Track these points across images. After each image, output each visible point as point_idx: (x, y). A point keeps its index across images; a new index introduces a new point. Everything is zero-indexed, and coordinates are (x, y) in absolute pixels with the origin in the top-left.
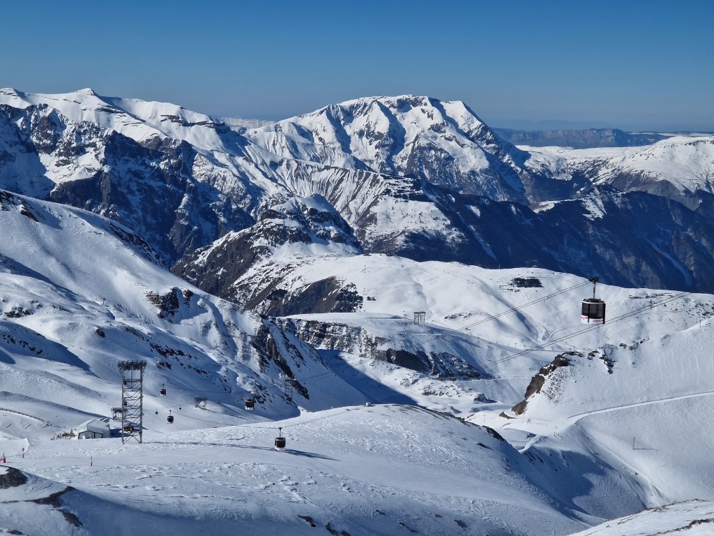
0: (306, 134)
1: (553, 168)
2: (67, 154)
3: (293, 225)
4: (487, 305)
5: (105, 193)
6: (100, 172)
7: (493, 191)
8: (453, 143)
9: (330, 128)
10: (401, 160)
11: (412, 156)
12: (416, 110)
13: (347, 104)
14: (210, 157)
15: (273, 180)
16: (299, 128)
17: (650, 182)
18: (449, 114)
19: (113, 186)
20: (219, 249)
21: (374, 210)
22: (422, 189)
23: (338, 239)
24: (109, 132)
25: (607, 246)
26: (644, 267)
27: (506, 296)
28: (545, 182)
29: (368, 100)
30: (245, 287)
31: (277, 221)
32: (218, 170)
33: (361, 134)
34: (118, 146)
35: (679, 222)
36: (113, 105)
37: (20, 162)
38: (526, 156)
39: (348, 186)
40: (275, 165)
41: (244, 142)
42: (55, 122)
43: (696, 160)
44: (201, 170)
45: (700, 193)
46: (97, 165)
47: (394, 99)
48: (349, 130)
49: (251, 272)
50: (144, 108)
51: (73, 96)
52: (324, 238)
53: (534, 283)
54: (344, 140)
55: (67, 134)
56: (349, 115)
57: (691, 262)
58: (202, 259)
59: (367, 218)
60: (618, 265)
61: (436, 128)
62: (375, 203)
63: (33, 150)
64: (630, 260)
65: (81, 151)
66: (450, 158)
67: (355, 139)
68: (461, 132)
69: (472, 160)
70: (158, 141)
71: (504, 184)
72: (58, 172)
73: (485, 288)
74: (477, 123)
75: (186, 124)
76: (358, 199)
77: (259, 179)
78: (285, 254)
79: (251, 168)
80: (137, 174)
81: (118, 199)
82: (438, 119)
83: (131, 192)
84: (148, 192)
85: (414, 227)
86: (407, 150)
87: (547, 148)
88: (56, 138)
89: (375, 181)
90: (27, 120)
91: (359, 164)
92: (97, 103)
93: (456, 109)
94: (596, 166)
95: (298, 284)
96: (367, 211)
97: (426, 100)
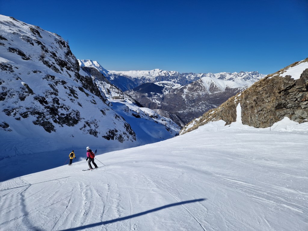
12: (88, 62)
18: (94, 63)
38: (108, 72)
61: (91, 65)
74: (99, 65)
97: (89, 60)
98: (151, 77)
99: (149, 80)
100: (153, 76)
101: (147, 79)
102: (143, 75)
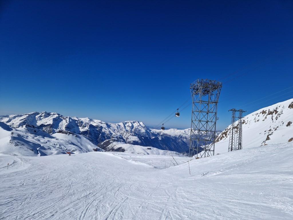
0: (119, 126)
1: (154, 132)
2: (83, 127)
3: (116, 139)
4: (143, 152)
5: (88, 133)
6: (88, 130)
7: (146, 135)
8: (141, 128)
9: (123, 125)
10: (133, 130)
11: (135, 130)
12: (136, 123)
13: (126, 122)
14: (105, 128)
15: (114, 132)
16: (118, 125)
17: (168, 135)
19: (90, 132)
20: (105, 142)
21: (128, 137)
22: (136, 134)
23: (122, 141)
24: (90, 124)
25: (162, 144)
26: (167, 147)
27: (146, 151)
28: (153, 134)
29: (129, 121)
30: (108, 148)
31: (114, 138)
32: (106, 130)
33: (127, 126)
34: (91, 126)
35: (171, 141)
36: (91, 120)
37: (76, 128)
38: (151, 130)
39: (125, 134)
40: (114, 130)
41: (110, 126)
42: (82, 122)
43: (174, 132)
44: (103, 130)
45: (175, 137)
46: (88, 129)
47: (132, 121)
48: (126, 125)
49: (109, 146)
50: (96, 121)
51: (85, 118)
52: (121, 141)
53: (150, 149)
54: (125, 127)
55: (83, 124)
56: (126, 123)
57: (173, 147)
58: (102, 143)
59: (127, 138)
60: (163, 147)
61: (138, 126)
62: (129, 136)
63: (78, 126)
64: (165, 146)
65: (85, 127)
66: (140, 130)
67: (127, 127)
68: (142, 126)
69: (143, 131)
70: (97, 126)
71: (147, 134)
72: (81, 130)
73: (143, 149)
74: (144, 125)
75: (102, 123)
76: (126, 136)
77: (112, 132)
78: (115, 143)
79: (111, 130)
80: (94, 130)
81: (90, 134)
82: (139, 124)
83: (92, 133)
84: (95, 133)
85: (134, 140)
86: (134, 129)
87: (154, 129)
88: (82, 125)
89: (129, 133)
90: (78, 122)
91: (127, 131)
92: (89, 120)
93: (141, 123)
94: (160, 132)
95: (116, 148)
96: (127, 137)
98: (187, 136)
99: (186, 138)
100: (189, 134)
101: (184, 137)
102: (180, 134)
